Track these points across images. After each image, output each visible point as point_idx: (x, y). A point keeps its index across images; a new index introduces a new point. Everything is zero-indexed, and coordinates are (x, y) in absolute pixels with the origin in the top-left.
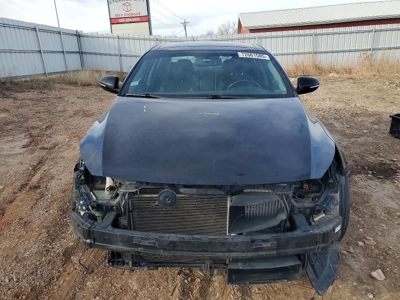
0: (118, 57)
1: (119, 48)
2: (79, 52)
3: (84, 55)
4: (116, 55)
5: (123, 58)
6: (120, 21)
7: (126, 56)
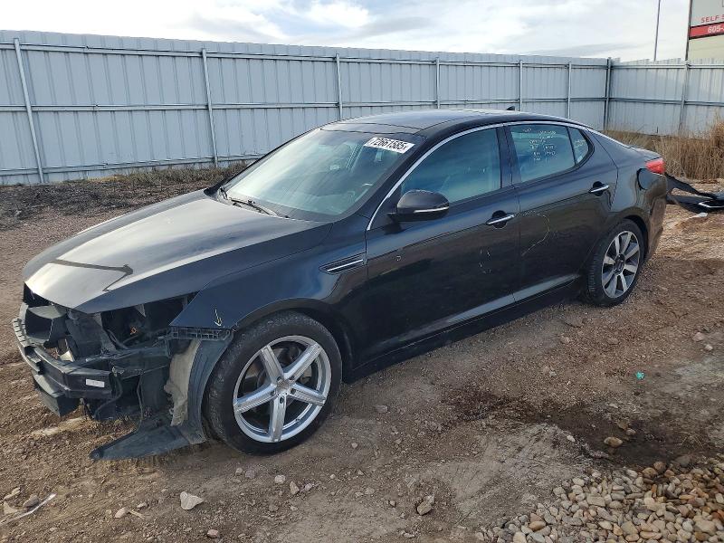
0: (678, 108)
1: (686, 89)
2: (604, 100)
3: (614, 104)
4: (675, 103)
5: (691, 109)
6: (711, 30)
7: (698, 104)
